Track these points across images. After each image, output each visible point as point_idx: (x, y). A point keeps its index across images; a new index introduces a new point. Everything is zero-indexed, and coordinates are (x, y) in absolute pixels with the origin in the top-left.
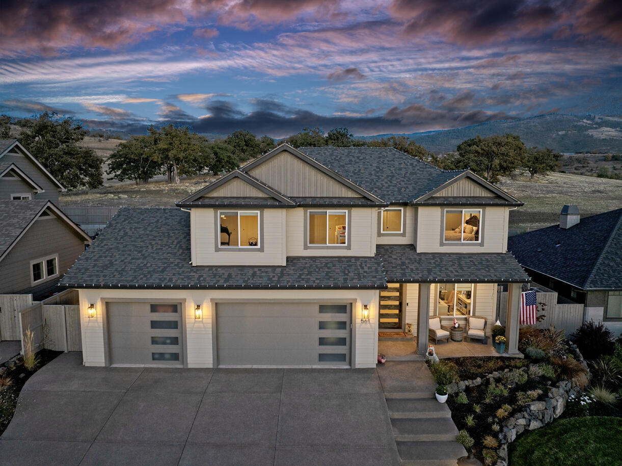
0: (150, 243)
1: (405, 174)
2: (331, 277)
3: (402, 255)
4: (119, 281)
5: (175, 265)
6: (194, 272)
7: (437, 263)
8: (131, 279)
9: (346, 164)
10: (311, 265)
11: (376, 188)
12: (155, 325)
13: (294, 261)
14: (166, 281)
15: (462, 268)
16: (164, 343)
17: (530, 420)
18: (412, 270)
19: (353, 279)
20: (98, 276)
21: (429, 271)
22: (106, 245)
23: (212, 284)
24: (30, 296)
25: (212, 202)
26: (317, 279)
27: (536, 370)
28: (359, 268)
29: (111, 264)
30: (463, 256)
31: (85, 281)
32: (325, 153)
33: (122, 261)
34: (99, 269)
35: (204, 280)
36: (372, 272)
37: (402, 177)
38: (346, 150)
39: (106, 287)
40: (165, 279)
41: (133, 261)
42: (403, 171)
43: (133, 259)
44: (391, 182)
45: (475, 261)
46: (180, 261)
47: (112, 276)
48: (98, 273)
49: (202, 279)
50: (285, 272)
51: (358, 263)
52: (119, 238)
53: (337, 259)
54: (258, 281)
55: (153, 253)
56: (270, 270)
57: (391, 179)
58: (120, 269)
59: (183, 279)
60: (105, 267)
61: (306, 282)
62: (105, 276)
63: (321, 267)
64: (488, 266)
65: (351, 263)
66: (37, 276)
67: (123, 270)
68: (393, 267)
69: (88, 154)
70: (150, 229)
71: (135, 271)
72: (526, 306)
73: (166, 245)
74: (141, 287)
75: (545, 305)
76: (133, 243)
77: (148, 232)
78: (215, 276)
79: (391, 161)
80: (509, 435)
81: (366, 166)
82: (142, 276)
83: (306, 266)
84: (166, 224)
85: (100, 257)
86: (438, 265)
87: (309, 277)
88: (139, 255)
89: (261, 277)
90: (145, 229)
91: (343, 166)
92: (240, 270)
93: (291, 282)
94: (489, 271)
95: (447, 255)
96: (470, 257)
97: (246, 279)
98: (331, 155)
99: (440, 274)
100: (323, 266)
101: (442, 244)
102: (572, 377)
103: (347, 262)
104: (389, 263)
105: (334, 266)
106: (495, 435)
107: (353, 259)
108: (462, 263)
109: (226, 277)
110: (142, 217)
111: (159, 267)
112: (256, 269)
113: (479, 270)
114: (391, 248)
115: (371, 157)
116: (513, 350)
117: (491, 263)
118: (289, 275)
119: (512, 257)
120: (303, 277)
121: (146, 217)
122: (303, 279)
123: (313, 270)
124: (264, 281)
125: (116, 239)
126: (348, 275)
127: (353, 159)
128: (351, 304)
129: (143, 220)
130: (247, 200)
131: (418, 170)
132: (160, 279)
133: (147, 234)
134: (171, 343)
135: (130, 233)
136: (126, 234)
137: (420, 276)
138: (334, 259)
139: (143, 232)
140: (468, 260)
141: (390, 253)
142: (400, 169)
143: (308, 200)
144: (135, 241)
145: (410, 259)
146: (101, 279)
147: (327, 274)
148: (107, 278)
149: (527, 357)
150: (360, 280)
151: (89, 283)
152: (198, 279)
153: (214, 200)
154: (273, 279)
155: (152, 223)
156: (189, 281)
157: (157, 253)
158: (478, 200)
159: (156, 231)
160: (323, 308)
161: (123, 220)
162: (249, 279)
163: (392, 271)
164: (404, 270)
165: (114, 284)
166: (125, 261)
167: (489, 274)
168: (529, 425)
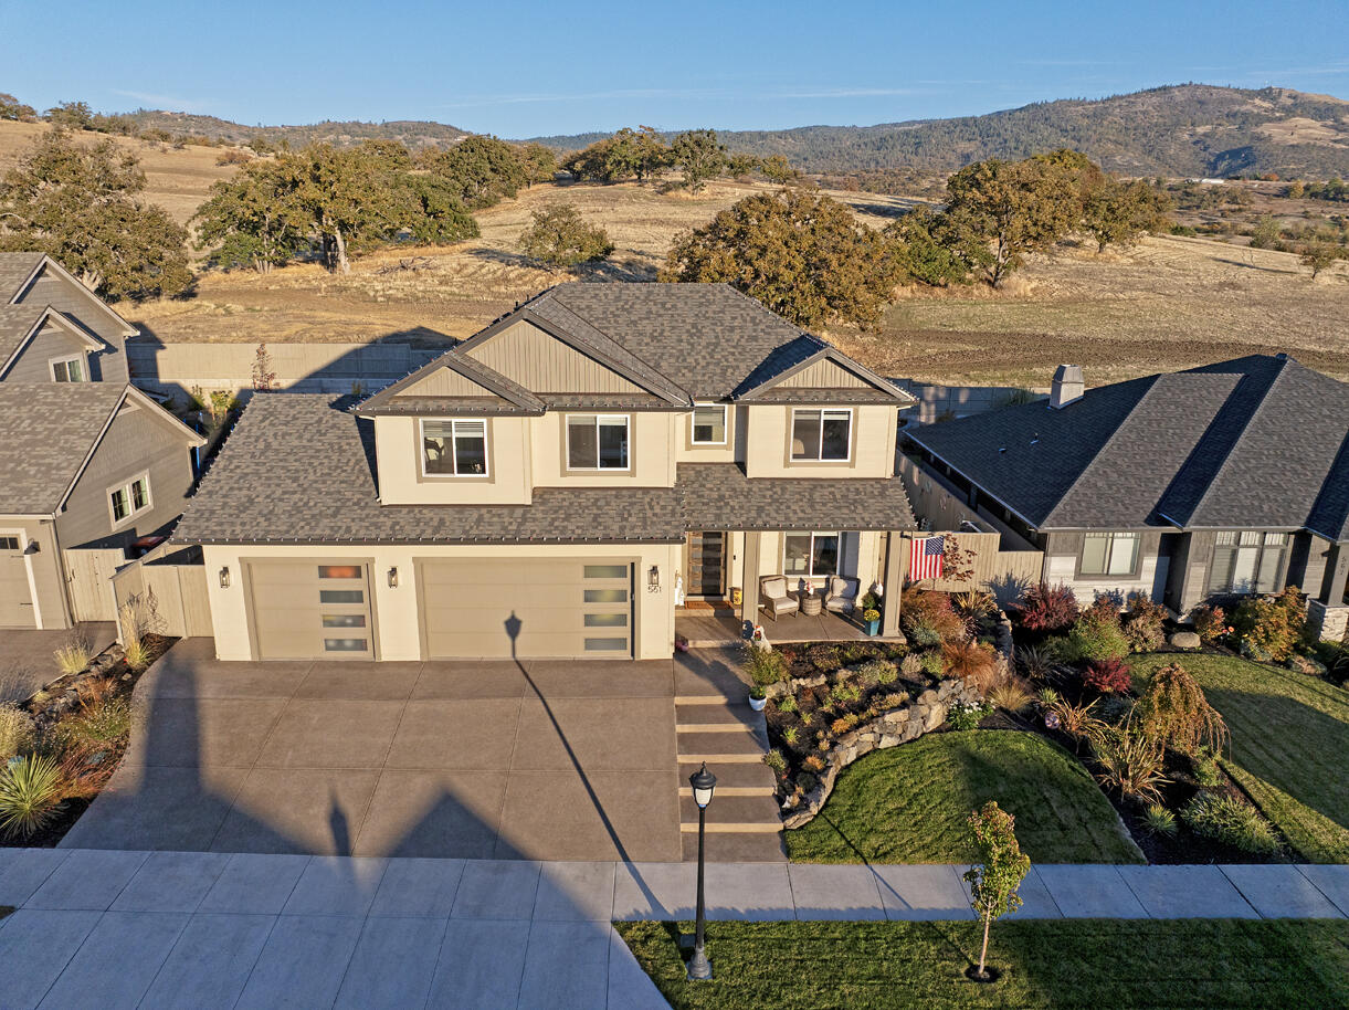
0: (310, 464)
2: (600, 524)
3: (722, 482)
4: (268, 532)
5: (354, 504)
6: (385, 516)
7: (775, 496)
8: (285, 528)
10: (571, 504)
12: (326, 596)
13: (545, 496)
14: (342, 532)
15: (812, 506)
16: (343, 624)
17: (881, 735)
18: (733, 508)
19: (633, 528)
20: (232, 524)
21: (760, 510)
22: (238, 467)
23: (413, 536)
24: (120, 552)
25: (409, 405)
26: (577, 528)
27: (913, 665)
28: (647, 507)
29: (251, 501)
30: (822, 483)
31: (214, 532)
32: (606, 295)
33: (268, 497)
34: (232, 512)
35: (402, 529)
36: (664, 515)
37: (734, 347)
38: (644, 290)
39: (247, 541)
40: (340, 527)
41: (287, 496)
42: (735, 336)
43: (284, 493)
44: (712, 357)
45: (836, 491)
46: (361, 496)
47: (255, 523)
48: (231, 519)
49: (397, 527)
50: (529, 515)
51: (647, 500)
52: (258, 454)
53: (614, 492)
54: (485, 531)
55: (316, 482)
56: (505, 511)
57: (713, 350)
58: (265, 512)
59: (367, 528)
60: (242, 508)
61: (562, 532)
62: (243, 524)
63: (587, 507)
64: (855, 501)
65: (634, 500)
66: (119, 513)
67: (271, 512)
68: (704, 504)
69: (155, 216)
70: (307, 436)
71: (291, 516)
73: (337, 467)
74: (302, 542)
75: (974, 554)
76: (281, 464)
77: (305, 443)
78: (418, 522)
79: (720, 312)
81: (674, 324)
82: (302, 524)
83: (565, 503)
84: (333, 426)
85: (231, 489)
86: (777, 500)
87: (566, 523)
88: (295, 485)
89: (490, 524)
90: (300, 437)
91: (634, 323)
92: (458, 512)
93: (538, 532)
94: (854, 511)
95: (795, 482)
96: (832, 486)
97: (468, 528)
98: (618, 299)
99: (775, 515)
100: (590, 504)
101: (787, 464)
102: (967, 673)
103: (630, 497)
104: (699, 496)
105: (608, 504)
106: (822, 756)
107: (640, 492)
108: (817, 495)
109: (436, 524)
110: (292, 412)
111: (329, 508)
112: (484, 511)
113: (839, 508)
114: (706, 469)
115: (686, 303)
116: (892, 632)
117: (862, 496)
118: (534, 520)
119: (898, 486)
120: (556, 524)
121: (299, 413)
122: (556, 528)
123: (572, 512)
124: (495, 531)
125: (253, 456)
126: (626, 520)
127: (654, 309)
128: (633, 564)
129: (295, 418)
130: (465, 402)
131: (763, 330)
132: (332, 528)
133: (304, 447)
134: (353, 625)
135: (275, 445)
136: (268, 446)
137: (744, 519)
138: (609, 493)
139: (296, 443)
140: (826, 492)
141: (705, 479)
142: (732, 329)
143: (564, 398)
144: (286, 460)
145: (734, 490)
146: (238, 529)
147: (595, 520)
148: (248, 527)
149: (911, 640)
150: (645, 529)
151: (219, 536)
152: (392, 528)
153: (413, 402)
154: (510, 528)
155: (311, 424)
156: (378, 531)
157: (324, 482)
158: (845, 394)
159: (319, 441)
160: (591, 570)
161: (260, 418)
162: (471, 528)
163: (702, 511)
164: (720, 508)
165: (259, 537)
166: (273, 496)
167: (854, 515)
168: (879, 742)
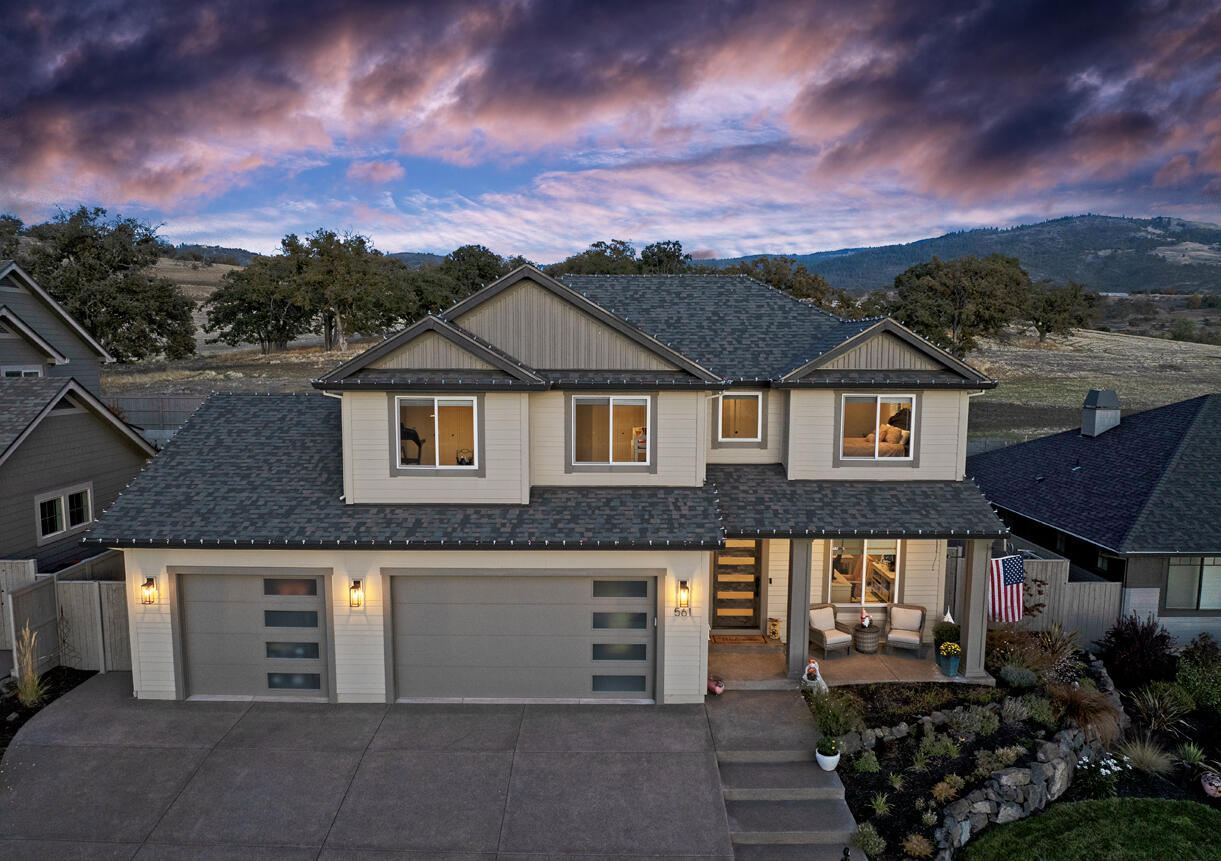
0: (266, 461)
1: (769, 327)
2: (615, 526)
3: (758, 484)
4: (202, 534)
5: (313, 503)
6: (349, 516)
7: (826, 500)
8: (224, 528)
9: (653, 307)
10: (578, 504)
11: (709, 353)
12: (273, 618)
13: (546, 496)
14: (292, 534)
15: (873, 510)
16: (292, 655)
17: (999, 805)
18: (776, 513)
19: (658, 530)
20: (161, 524)
21: (810, 514)
22: (179, 464)
23: (381, 538)
24: (31, 563)
25: (384, 379)
26: (588, 530)
27: (1017, 709)
28: (672, 508)
29: (189, 499)
30: (879, 485)
31: (136, 533)
32: (613, 286)
33: (210, 494)
34: (162, 510)
35: (368, 529)
36: (695, 516)
37: (763, 333)
38: (655, 281)
39: (176, 544)
40: (292, 529)
41: (230, 495)
42: (765, 322)
43: (230, 491)
44: (739, 342)
45: (900, 495)
46: (322, 495)
47: (188, 523)
48: (161, 519)
49: (363, 529)
50: (526, 516)
51: (671, 499)
52: (206, 450)
53: (630, 492)
54: (471, 533)
55: (269, 479)
56: (497, 512)
57: (740, 337)
58: (204, 511)
59: (325, 530)
60: (178, 506)
61: (567, 536)
62: (175, 524)
63: (598, 508)
64: (926, 505)
65: (655, 500)
66: (50, 525)
67: (210, 511)
68: (739, 508)
69: (165, 290)
70: (267, 433)
71: (234, 514)
72: (1005, 586)
73: (297, 464)
74: (244, 545)
75: (1044, 584)
76: (232, 461)
77: (263, 440)
78: (389, 523)
79: (742, 301)
80: (955, 832)
81: (693, 312)
82: (246, 524)
83: (569, 504)
84: (298, 424)
85: (168, 486)
86: (829, 504)
87: (572, 525)
88: (244, 482)
89: (478, 525)
90: (258, 434)
91: (647, 311)
92: (439, 513)
93: (537, 534)
94: (927, 516)
95: (847, 485)
96: (893, 489)
97: (449, 530)
98: (625, 289)
99: (830, 520)
100: (601, 504)
101: (837, 463)
102: (1086, 722)
103: (650, 496)
104: (732, 499)
105: (623, 504)
106: (928, 833)
107: (662, 492)
108: (877, 499)
109: (411, 525)
110: (253, 410)
111: (281, 507)
112: (470, 511)
113: (908, 512)
114: (737, 471)
115: (703, 293)
116: (975, 670)
117: (932, 499)
118: (534, 521)
119: (974, 489)
120: (560, 525)
121: (261, 410)
122: (561, 531)
123: (580, 513)
124: (484, 534)
125: (200, 453)
126: (648, 522)
127: (668, 298)
128: (656, 578)
129: (255, 415)
130: (451, 375)
131: (794, 318)
132: (281, 530)
133: (262, 444)
134: (305, 656)
135: (228, 441)
136: (220, 442)
137: (792, 523)
138: (624, 492)
139: (253, 440)
140: (887, 495)
141: (736, 480)
142: (759, 317)
143: (571, 375)
144: (237, 457)
145: (774, 492)
146: (167, 529)
147: (608, 521)
148: (179, 527)
149: (1002, 683)
150: (671, 532)
151: (143, 536)
152: (357, 529)
153: (388, 375)
154: (502, 530)
155: (273, 422)
156: (338, 533)
157: (280, 480)
158: (907, 376)
159: (280, 438)
160: (602, 587)
161: (216, 415)
162: (454, 530)
163: (738, 515)
164: (760, 512)
165: (191, 538)
166: (216, 494)
167: (927, 520)
168: (997, 814)
